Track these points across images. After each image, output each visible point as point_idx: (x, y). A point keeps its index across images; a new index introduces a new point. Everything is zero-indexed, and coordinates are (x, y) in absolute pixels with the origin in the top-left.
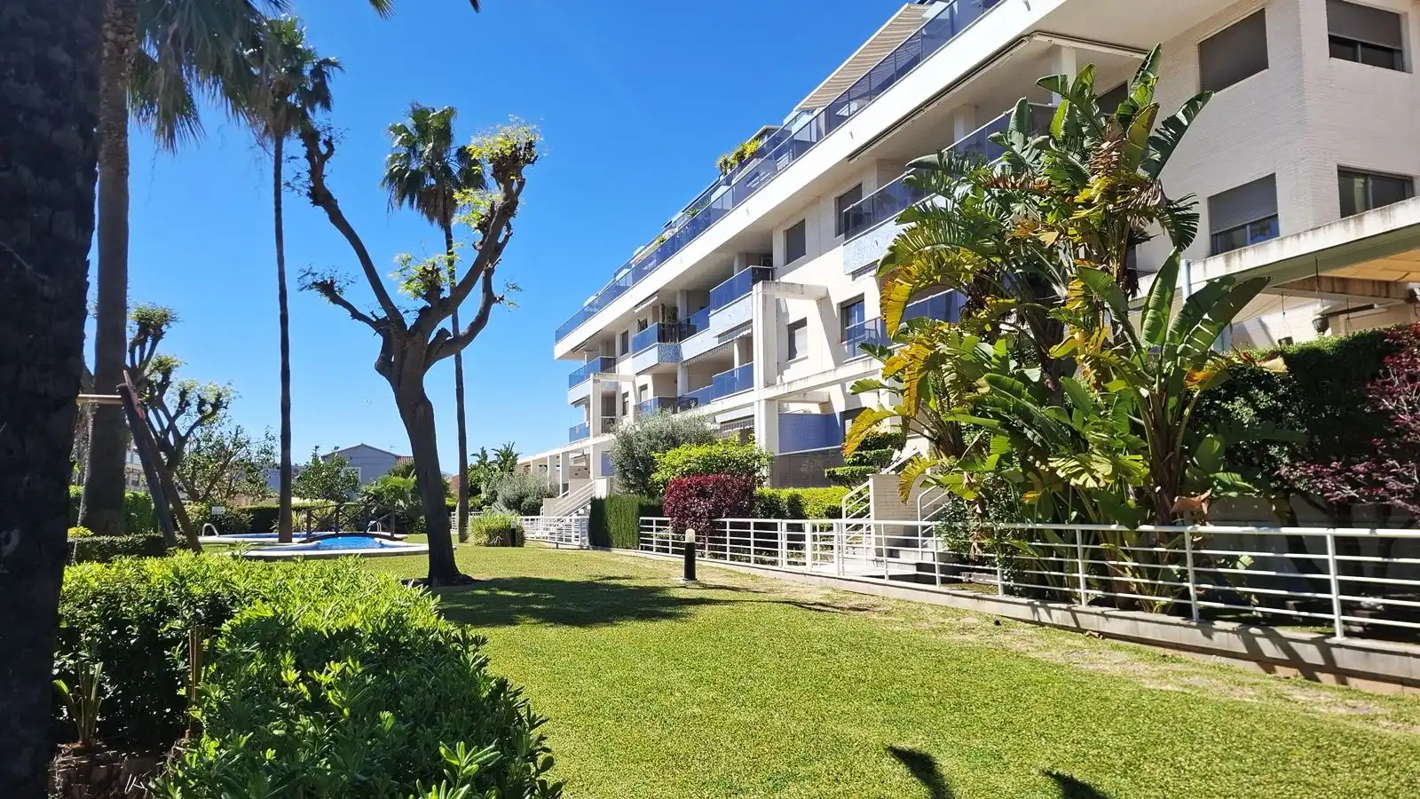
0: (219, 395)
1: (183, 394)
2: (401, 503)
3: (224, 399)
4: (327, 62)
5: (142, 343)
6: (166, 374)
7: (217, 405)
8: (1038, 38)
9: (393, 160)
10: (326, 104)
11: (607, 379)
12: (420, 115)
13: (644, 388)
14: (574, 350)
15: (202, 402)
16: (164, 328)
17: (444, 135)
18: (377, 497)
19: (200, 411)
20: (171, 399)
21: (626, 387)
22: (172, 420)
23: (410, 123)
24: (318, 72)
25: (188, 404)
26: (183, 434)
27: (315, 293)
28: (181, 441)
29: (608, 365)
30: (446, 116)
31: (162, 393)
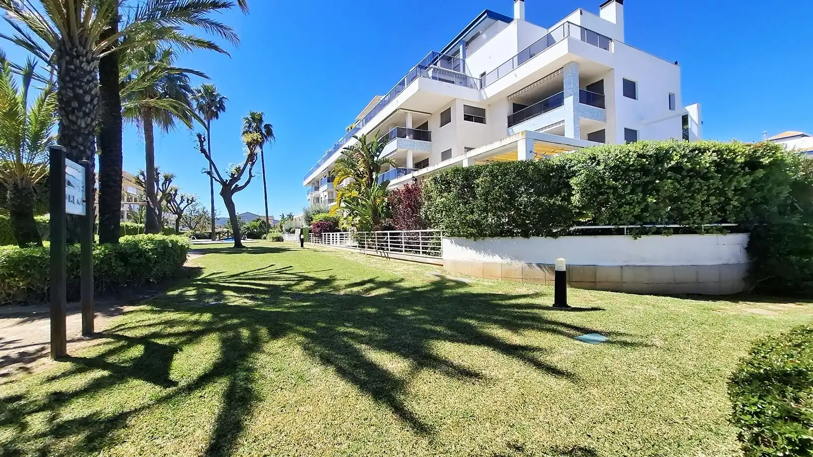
0: (193, 198)
1: (182, 197)
2: (256, 231)
3: (194, 199)
4: (223, 97)
5: (165, 183)
6: (176, 191)
7: (192, 201)
8: (400, 110)
9: (245, 127)
10: (224, 110)
11: (317, 193)
12: (253, 115)
13: (326, 196)
14: (308, 183)
15: (188, 200)
16: (172, 179)
17: (261, 121)
18: (248, 228)
19: (188, 202)
20: (178, 199)
21: (322, 196)
22: (178, 205)
23: (249, 117)
24: (221, 100)
25: (184, 200)
26: (182, 209)
27: (206, 174)
28: (182, 211)
29: (317, 189)
30: (260, 115)
31: (175, 197)
